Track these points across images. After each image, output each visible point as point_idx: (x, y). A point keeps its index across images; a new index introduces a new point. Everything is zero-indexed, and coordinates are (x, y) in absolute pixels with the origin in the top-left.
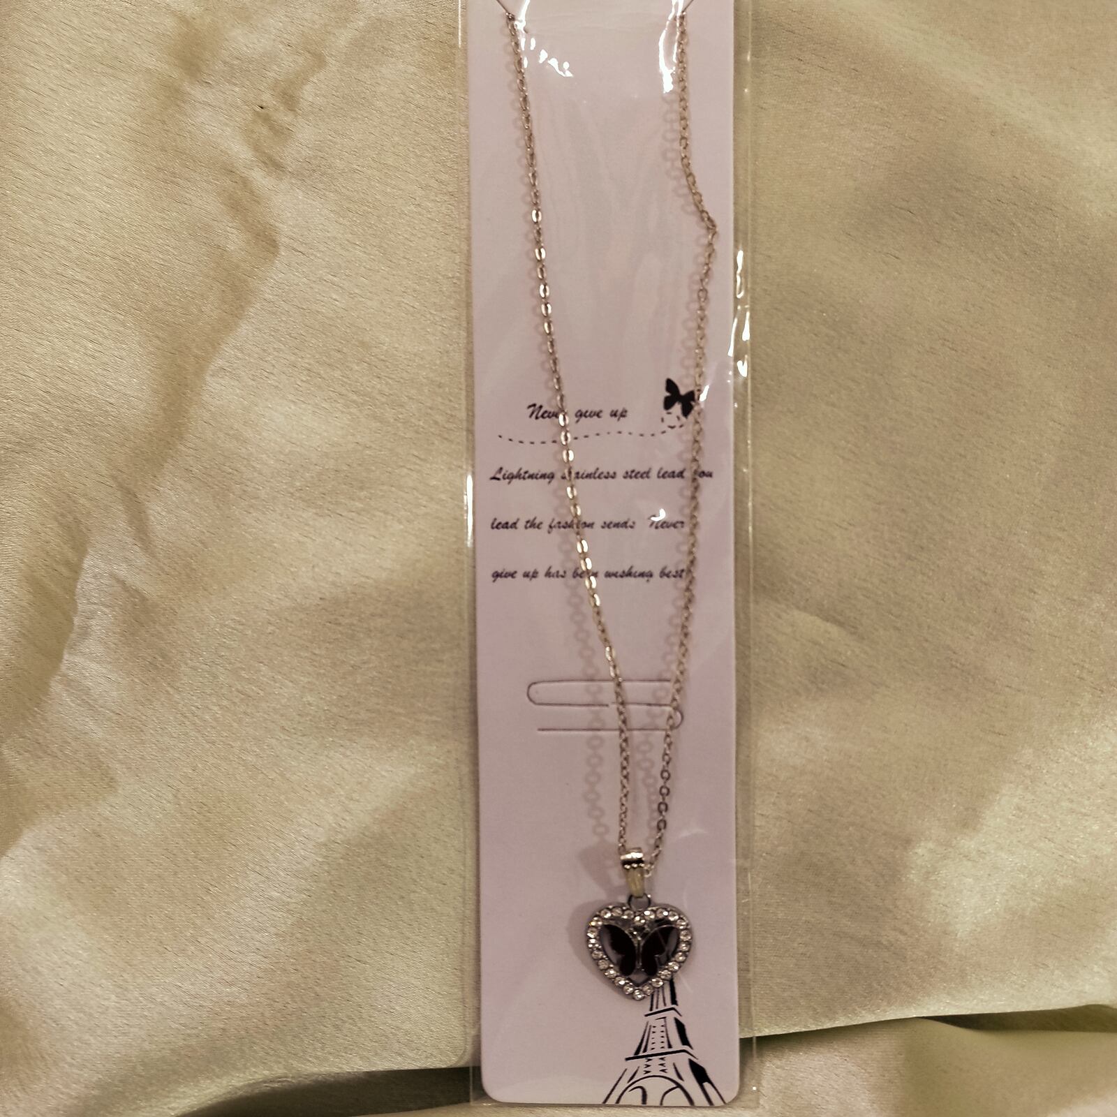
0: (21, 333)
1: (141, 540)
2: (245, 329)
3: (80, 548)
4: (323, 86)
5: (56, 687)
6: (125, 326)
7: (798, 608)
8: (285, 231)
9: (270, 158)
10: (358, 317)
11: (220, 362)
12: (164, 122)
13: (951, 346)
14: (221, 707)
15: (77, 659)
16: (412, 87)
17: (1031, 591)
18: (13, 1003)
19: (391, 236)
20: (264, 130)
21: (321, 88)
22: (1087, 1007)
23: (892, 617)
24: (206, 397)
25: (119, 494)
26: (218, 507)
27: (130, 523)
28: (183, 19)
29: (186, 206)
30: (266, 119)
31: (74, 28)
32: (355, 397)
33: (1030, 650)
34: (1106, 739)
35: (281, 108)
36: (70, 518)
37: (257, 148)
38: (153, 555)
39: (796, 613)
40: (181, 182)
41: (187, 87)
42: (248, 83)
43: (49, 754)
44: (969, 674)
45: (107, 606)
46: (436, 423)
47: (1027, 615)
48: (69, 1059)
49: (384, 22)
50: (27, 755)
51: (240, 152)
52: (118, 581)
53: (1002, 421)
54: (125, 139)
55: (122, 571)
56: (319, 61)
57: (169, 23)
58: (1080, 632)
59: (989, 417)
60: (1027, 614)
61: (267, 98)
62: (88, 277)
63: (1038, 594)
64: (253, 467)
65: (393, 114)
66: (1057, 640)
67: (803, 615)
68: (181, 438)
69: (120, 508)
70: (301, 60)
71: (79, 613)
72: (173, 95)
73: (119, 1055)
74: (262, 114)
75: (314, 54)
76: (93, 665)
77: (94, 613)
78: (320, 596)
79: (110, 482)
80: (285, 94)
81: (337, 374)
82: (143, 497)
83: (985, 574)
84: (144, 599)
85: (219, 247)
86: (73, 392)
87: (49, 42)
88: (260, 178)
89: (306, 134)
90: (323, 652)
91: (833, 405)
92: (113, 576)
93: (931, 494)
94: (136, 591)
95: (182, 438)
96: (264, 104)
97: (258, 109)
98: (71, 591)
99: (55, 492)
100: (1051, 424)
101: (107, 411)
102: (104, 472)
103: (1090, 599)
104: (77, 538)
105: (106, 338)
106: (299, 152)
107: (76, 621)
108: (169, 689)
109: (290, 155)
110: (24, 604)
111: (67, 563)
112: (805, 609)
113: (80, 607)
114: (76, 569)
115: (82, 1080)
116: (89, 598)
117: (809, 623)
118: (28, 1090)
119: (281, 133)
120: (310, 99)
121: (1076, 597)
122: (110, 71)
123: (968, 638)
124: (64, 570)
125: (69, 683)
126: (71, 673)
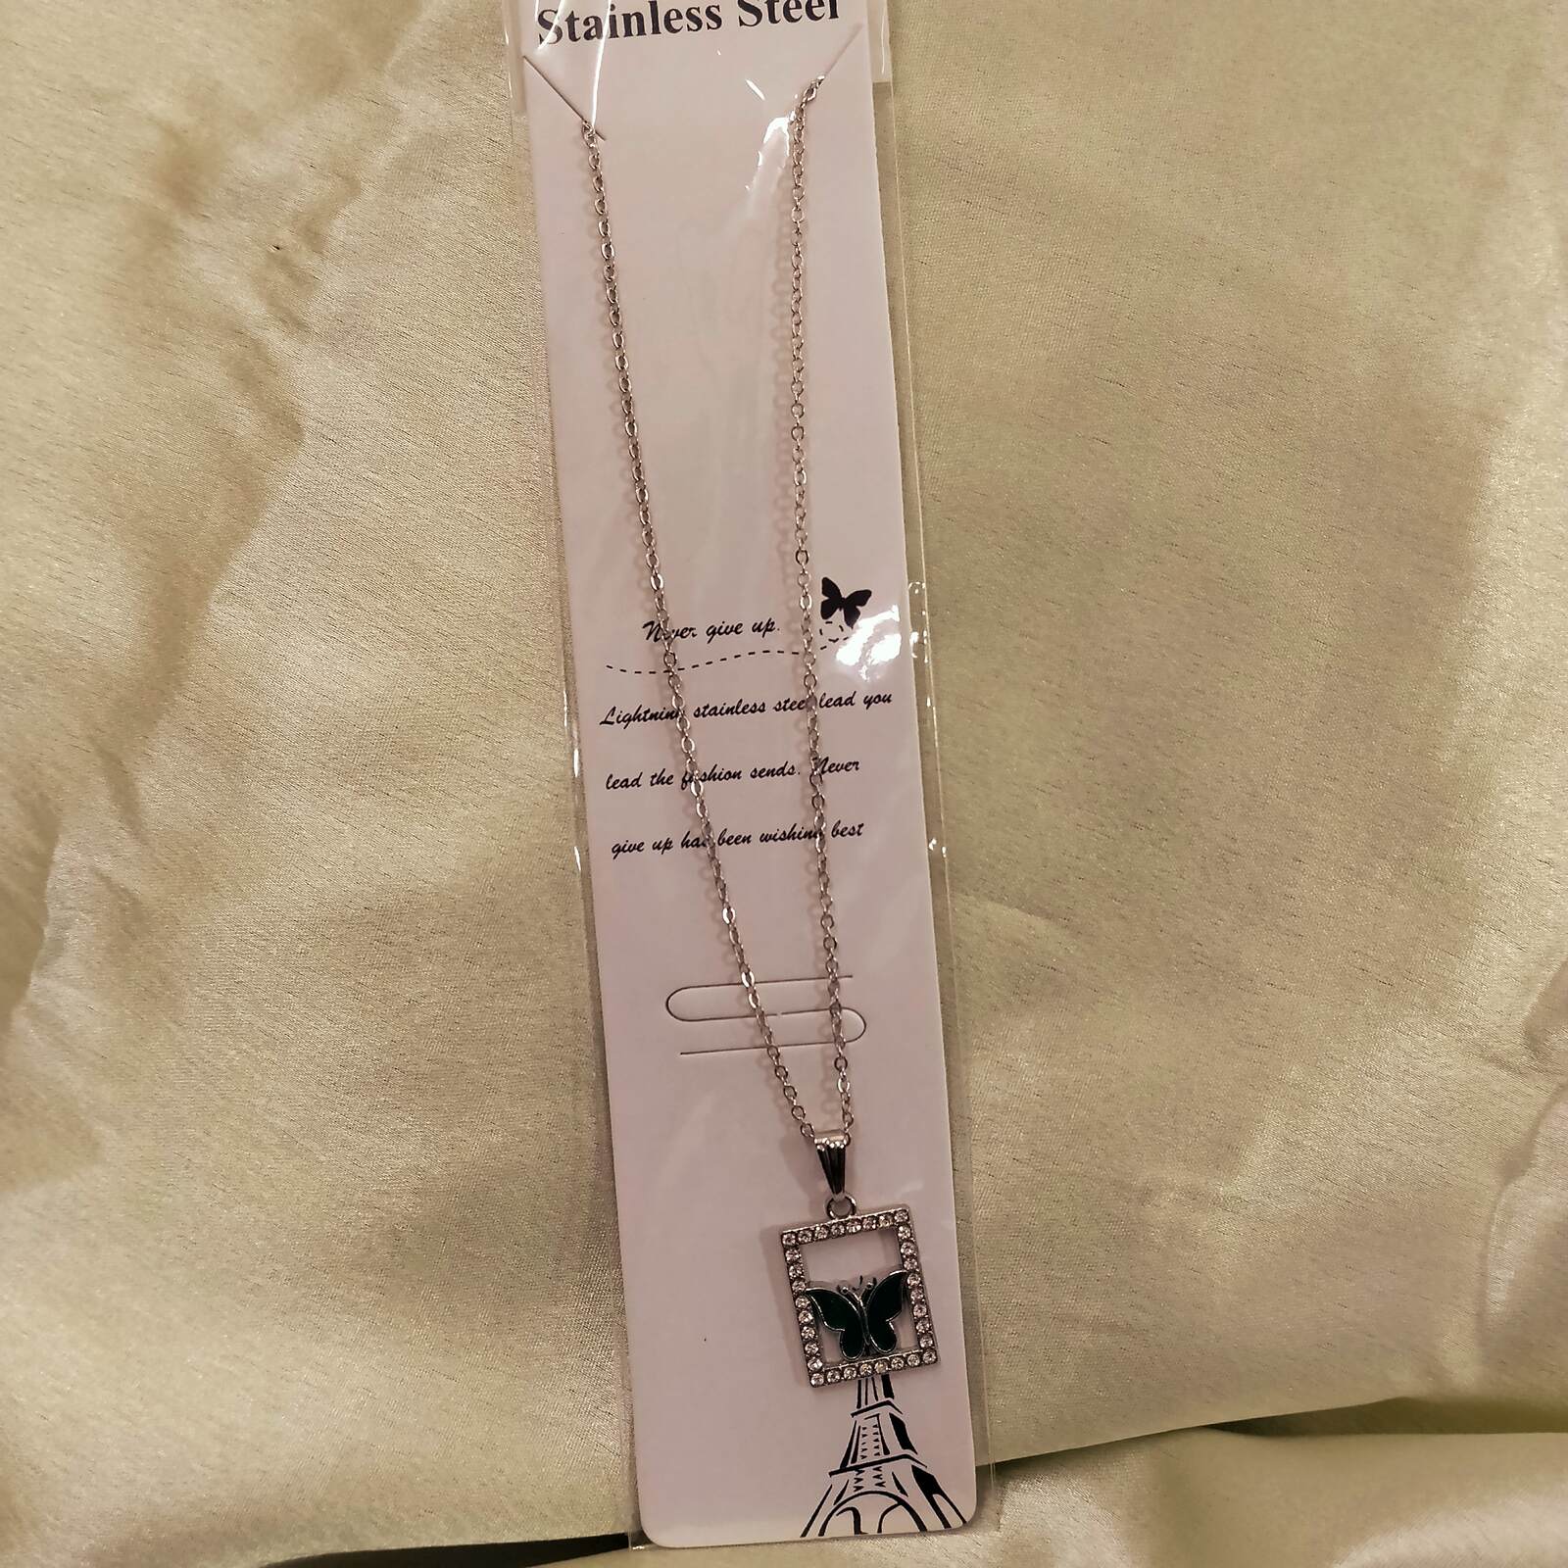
1: (130, 823)
2: (260, 542)
3: (49, 834)
4: (357, 221)
5: (20, 1021)
6: (102, 539)
7: (992, 899)
8: (311, 411)
9: (290, 314)
10: (408, 530)
11: (228, 585)
12: (149, 269)
13: (1180, 551)
14: (240, 1052)
15: (49, 983)
16: (472, 225)
17: (1296, 859)
20: (282, 278)
21: (355, 223)
23: (1117, 903)
24: (210, 632)
25: (99, 762)
26: (228, 779)
27: (115, 800)
28: (171, 132)
29: (180, 379)
30: (285, 264)
31: (26, 146)
32: (404, 636)
33: (1296, 935)
34: (1398, 1047)
35: (304, 249)
36: (34, 794)
37: (272, 300)
38: (144, 842)
39: (990, 905)
40: (174, 347)
41: (178, 221)
42: (259, 216)
44: (1218, 971)
45: (89, 912)
46: (510, 674)
48: (51, 1519)
49: (436, 138)
51: (251, 307)
52: (101, 877)
53: (1249, 644)
54: (97, 291)
55: (106, 865)
56: (352, 187)
57: (153, 137)
58: (1360, 910)
59: (1232, 640)
60: (1291, 890)
61: (285, 236)
62: (52, 475)
63: (1304, 863)
65: (449, 261)
67: (1000, 907)
68: (179, 686)
69: (100, 779)
70: (328, 186)
71: (51, 922)
72: (160, 234)
73: (118, 1512)
74: (279, 258)
75: (345, 178)
76: (70, 991)
77: (70, 921)
78: (364, 904)
79: (87, 746)
80: (309, 230)
81: (381, 605)
82: (131, 765)
83: (1234, 840)
84: (135, 902)
85: (224, 432)
86: (35, 628)
88: (276, 340)
89: (335, 282)
90: (370, 981)
91: (1031, 635)
92: (94, 871)
93: (1160, 742)
94: (125, 890)
95: (181, 685)
96: (281, 244)
97: (273, 250)
98: (38, 889)
99: (13, 760)
100: (1314, 643)
101: (80, 652)
102: (78, 733)
103: (1372, 866)
104: (45, 822)
105: (78, 554)
106: (328, 308)
107: (47, 932)
108: (170, 1025)
109: (317, 310)
111: (32, 855)
112: (1000, 901)
113: (52, 913)
114: (44, 862)
115: (68, 1547)
116: (62, 900)
117: (1007, 918)
119: (303, 281)
120: (341, 239)
122: (76, 202)
123: (1216, 924)
124: (29, 866)
125: (37, 1015)
126: (41, 1002)
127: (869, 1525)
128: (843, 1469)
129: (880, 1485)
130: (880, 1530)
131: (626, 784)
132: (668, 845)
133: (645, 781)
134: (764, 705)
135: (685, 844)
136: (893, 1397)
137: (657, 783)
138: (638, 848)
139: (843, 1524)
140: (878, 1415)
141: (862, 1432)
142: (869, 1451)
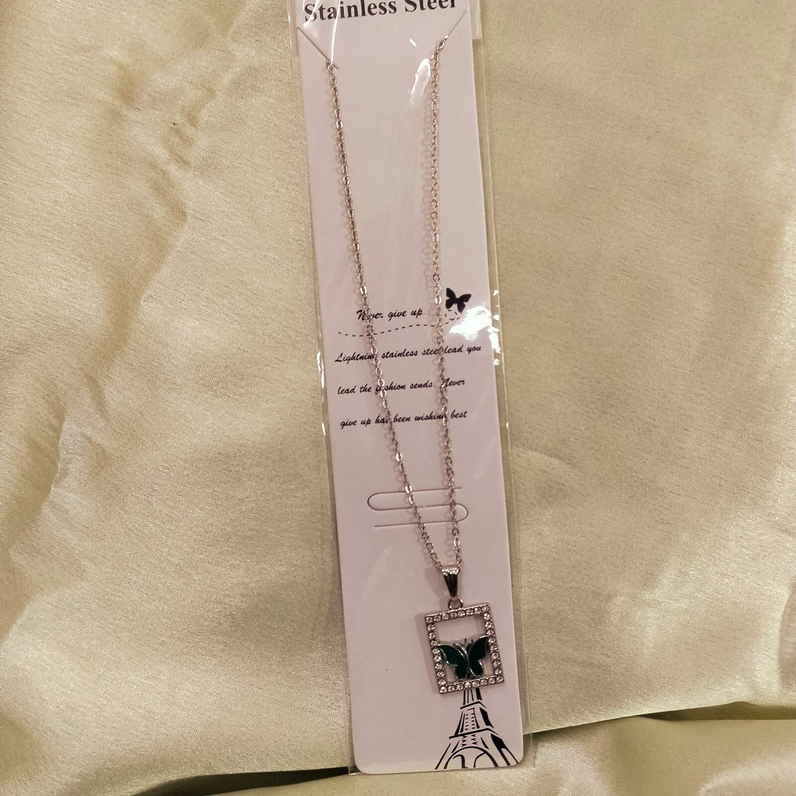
0: (18, 275)
1: (101, 410)
2: (165, 271)
3: (60, 417)
4: (214, 110)
5: (46, 510)
6: (87, 269)
7: (531, 449)
8: (191, 206)
9: (180, 157)
11: (150, 292)
12: (110, 135)
13: (627, 274)
14: (155, 525)
15: (60, 491)
16: (271, 112)
17: (685, 430)
18: (24, 722)
19: (259, 211)
20: (176, 139)
21: (212, 111)
22: (734, 704)
23: (594, 451)
24: (141, 316)
25: (85, 380)
26: (150, 389)
27: (93, 399)
28: (121, 67)
29: (125, 190)
30: (178, 132)
31: (49, 74)
32: (237, 318)
33: (686, 468)
34: (737, 525)
35: (187, 124)
36: (53, 397)
37: (171, 151)
38: (108, 420)
39: (530, 453)
40: (122, 174)
41: (125, 111)
42: (165, 108)
43: (41, 554)
44: (646, 486)
45: (79, 455)
46: (289, 336)
47: (683, 445)
48: (61, 758)
49: (253, 69)
50: (26, 555)
51: (160, 153)
52: (86, 438)
53: (662, 321)
54: (84, 146)
55: (89, 432)
56: (211, 93)
57: (112, 69)
58: (718, 455)
59: (653, 319)
61: (178, 118)
62: (62, 238)
63: (690, 431)
64: (173, 363)
65: (260, 130)
66: (704, 461)
67: (535, 454)
68: (125, 341)
69: (86, 389)
70: (199, 93)
71: (61, 460)
72: (115, 117)
73: (94, 754)
74: (175, 129)
75: (208, 90)
76: (71, 495)
77: (71, 460)
78: (217, 451)
79: (79, 372)
80: (190, 115)
81: (225, 302)
82: (101, 382)
83: (654, 420)
84: (104, 451)
85: (148, 216)
86: (54, 314)
87: (32, 83)
88: (174, 170)
89: (203, 141)
90: (220, 490)
91: (551, 317)
92: (83, 435)
93: (617, 370)
94: (99, 444)
96: (176, 122)
97: (172, 125)
98: (55, 445)
99: (43, 380)
100: (695, 321)
101: (76, 326)
102: (75, 366)
103: (724, 433)
104: (59, 412)
105: (75, 277)
106: (199, 154)
107: (59, 465)
108: (120, 512)
109: (194, 155)
110: (22, 454)
111: (52, 427)
112: (536, 450)
113: (62, 456)
114: (58, 431)
115: (69, 772)
116: (67, 450)
117: (537, 458)
118: (33, 779)
119: (187, 141)
120: (206, 119)
121: (715, 433)
122: (74, 102)
123: (645, 462)
124: (51, 433)
125: (54, 506)
126: (56, 500)
127: (469, 763)
128: (456, 735)
129: (475, 743)
130: (475, 766)
131: (347, 391)
132: (369, 422)
133: (357, 390)
134: (417, 352)
135: (377, 421)
136: (481, 699)
137: (363, 391)
138: (354, 423)
139: (456, 763)
140: (473, 709)
141: (466, 717)
142: (469, 726)
